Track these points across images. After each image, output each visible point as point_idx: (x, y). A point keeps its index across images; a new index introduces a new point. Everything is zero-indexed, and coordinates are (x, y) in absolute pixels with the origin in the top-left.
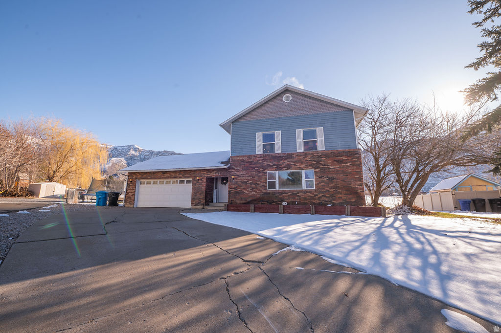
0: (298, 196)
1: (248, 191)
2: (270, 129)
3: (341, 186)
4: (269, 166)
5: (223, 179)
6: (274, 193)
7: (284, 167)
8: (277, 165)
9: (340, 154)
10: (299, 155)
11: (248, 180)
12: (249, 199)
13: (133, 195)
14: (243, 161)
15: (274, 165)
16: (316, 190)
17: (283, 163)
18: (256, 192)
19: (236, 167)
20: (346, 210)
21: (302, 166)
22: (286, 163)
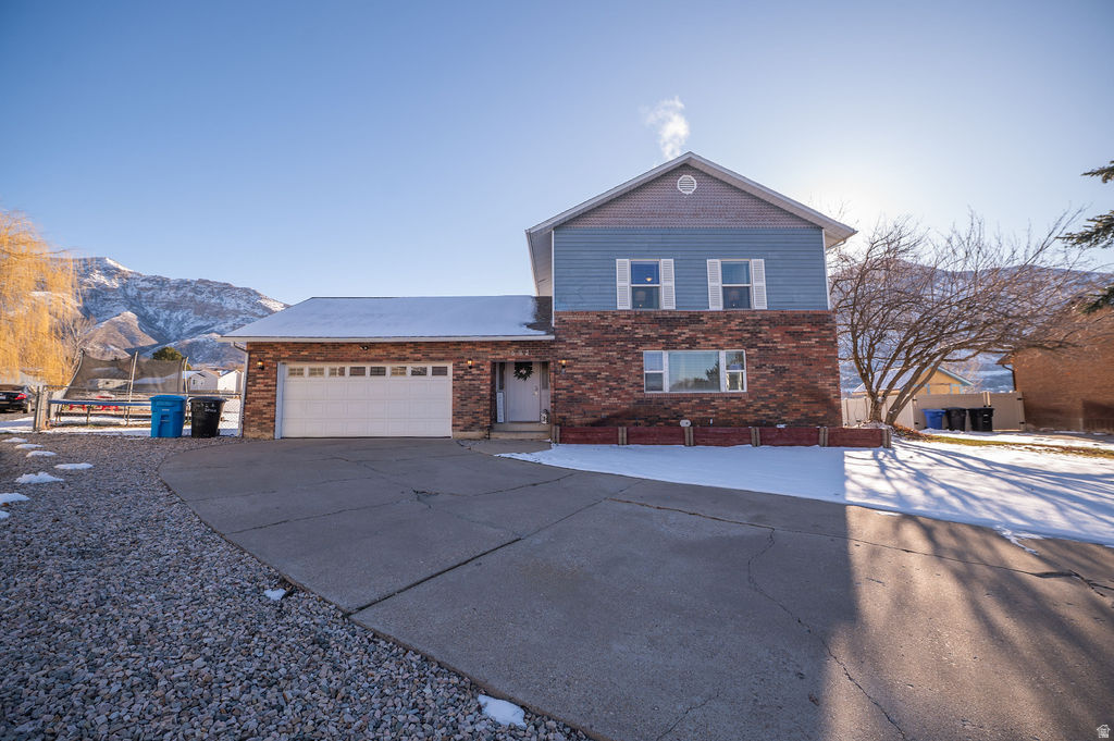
0: (714, 407)
1: (600, 395)
2: (648, 254)
3: (799, 385)
4: (647, 340)
5: (519, 366)
6: (660, 401)
7: (683, 342)
8: (668, 337)
9: (797, 319)
10: (714, 316)
11: (600, 370)
12: (604, 415)
13: (269, 405)
14: (587, 325)
15: (661, 337)
16: (750, 394)
17: (680, 334)
18: (619, 398)
19: (570, 338)
20: (821, 436)
21: (721, 342)
22: (687, 332)
